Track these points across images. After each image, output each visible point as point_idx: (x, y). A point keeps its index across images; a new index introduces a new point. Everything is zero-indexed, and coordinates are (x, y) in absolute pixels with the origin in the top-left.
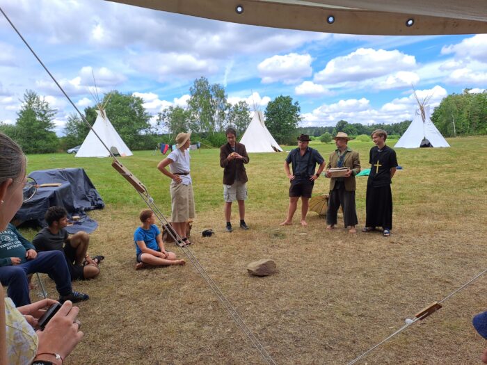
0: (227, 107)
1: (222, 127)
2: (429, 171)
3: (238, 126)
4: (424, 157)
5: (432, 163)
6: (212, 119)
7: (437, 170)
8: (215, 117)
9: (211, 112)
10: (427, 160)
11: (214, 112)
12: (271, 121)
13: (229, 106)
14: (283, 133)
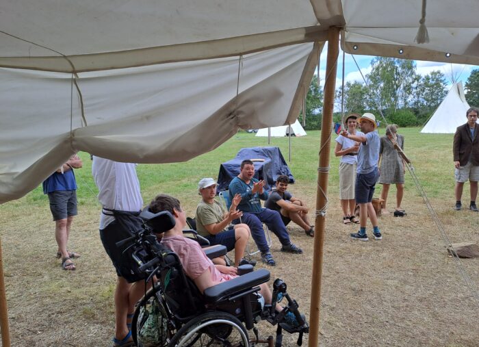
0: (415, 79)
1: (406, 103)
3: (428, 100)
6: (395, 94)
8: (399, 92)
9: (395, 87)
11: (398, 86)
12: (474, 94)
13: (418, 78)
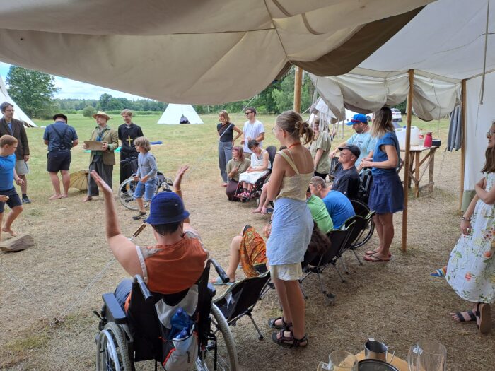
2: (184, 144)
4: (181, 132)
5: (187, 138)
7: (190, 143)
10: (184, 135)
12: (16, 90)
14: (35, 105)
